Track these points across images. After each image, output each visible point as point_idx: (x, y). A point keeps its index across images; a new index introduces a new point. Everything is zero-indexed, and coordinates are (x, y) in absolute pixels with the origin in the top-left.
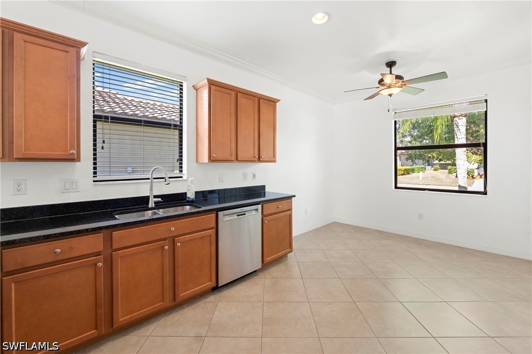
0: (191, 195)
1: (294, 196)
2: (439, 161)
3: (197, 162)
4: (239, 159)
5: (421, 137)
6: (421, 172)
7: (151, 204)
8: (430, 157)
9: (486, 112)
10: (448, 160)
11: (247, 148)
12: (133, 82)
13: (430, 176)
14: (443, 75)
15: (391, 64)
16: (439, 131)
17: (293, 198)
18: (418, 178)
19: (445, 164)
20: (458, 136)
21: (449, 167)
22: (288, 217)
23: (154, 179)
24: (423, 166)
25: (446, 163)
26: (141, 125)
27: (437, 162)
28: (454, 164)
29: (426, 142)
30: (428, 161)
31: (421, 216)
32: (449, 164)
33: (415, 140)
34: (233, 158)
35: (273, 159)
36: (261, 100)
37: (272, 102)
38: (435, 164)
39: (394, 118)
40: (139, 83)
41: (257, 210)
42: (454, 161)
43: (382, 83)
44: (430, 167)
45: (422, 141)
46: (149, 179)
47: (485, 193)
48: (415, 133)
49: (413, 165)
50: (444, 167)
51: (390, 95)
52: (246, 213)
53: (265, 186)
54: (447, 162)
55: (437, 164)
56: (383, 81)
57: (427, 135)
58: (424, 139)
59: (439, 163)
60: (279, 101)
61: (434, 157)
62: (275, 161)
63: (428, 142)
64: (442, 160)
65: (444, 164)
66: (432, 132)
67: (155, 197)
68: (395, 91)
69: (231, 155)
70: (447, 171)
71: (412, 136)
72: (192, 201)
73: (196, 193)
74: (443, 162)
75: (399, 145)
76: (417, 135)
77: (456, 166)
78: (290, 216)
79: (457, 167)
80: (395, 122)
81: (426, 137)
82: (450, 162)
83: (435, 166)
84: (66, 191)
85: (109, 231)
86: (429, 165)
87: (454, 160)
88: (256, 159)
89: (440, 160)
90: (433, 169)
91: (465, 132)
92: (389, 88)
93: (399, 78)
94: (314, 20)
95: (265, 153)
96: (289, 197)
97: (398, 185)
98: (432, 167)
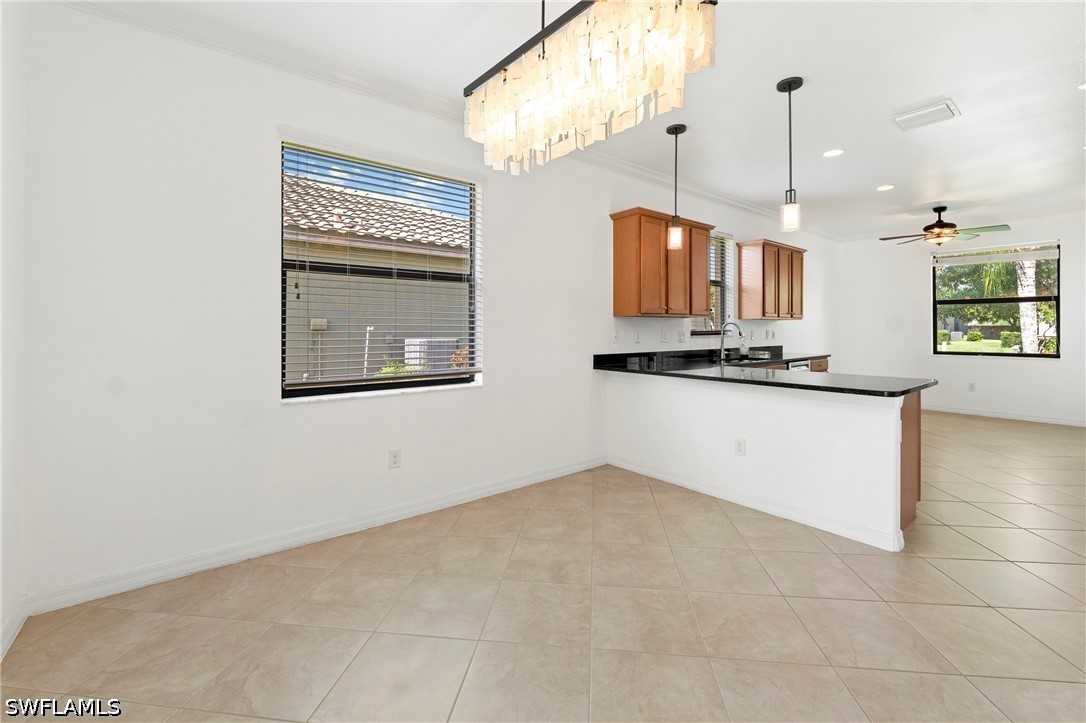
0: (745, 351)
1: (829, 356)
2: (981, 321)
3: (740, 317)
4: (780, 315)
7: (723, 356)
9: (1059, 260)
10: (1002, 318)
11: (784, 304)
14: (1006, 227)
15: (940, 210)
19: (994, 327)
20: (1023, 282)
21: (1005, 333)
25: (996, 324)
27: (975, 323)
28: (1015, 328)
29: (964, 290)
31: (972, 387)
32: (1003, 328)
35: (800, 316)
37: (800, 253)
38: (971, 327)
39: (934, 264)
41: (807, 365)
42: (1015, 321)
43: (931, 230)
44: (960, 333)
45: (956, 286)
47: (1057, 356)
50: (992, 333)
51: (939, 244)
52: (801, 367)
53: (781, 347)
54: (1001, 323)
55: (975, 326)
57: (967, 277)
58: (962, 283)
59: (979, 325)
63: (968, 288)
64: (987, 320)
65: (991, 327)
68: (944, 240)
69: (775, 312)
70: (1000, 342)
74: (989, 324)
77: (1020, 331)
79: (1023, 332)
80: (934, 268)
82: (1006, 323)
87: (1017, 319)
89: (983, 319)
90: (966, 337)
91: (1034, 277)
92: (939, 236)
93: (952, 226)
94: (879, 189)
95: (796, 309)
96: (825, 357)
97: (938, 350)
98: (965, 334)
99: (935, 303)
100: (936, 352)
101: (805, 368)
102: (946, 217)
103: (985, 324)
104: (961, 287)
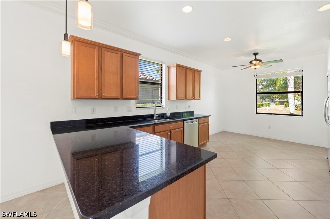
0: (168, 114)
1: (210, 116)
2: (279, 99)
3: (169, 100)
4: (187, 99)
5: (268, 86)
6: (268, 106)
7: (155, 118)
8: (274, 97)
9: (303, 76)
10: (284, 99)
11: (190, 93)
12: (148, 66)
13: (273, 108)
15: (256, 54)
16: (279, 83)
17: (210, 117)
18: (266, 109)
20: (289, 86)
21: (285, 103)
22: (208, 125)
23: (156, 107)
24: (269, 103)
26: (149, 84)
27: (277, 100)
28: (288, 102)
29: (271, 89)
30: (272, 100)
31: (269, 127)
32: (285, 101)
33: (265, 88)
34: (185, 98)
35: (199, 99)
36: (195, 72)
37: (199, 72)
38: (276, 101)
39: (256, 78)
40: (150, 67)
41: (196, 121)
42: (288, 100)
43: (252, 63)
44: (273, 103)
45: (268, 89)
46: (154, 107)
47: (302, 115)
48: (265, 83)
49: (262, 102)
50: (282, 103)
51: (255, 69)
52: (193, 122)
54: (284, 100)
55: (278, 101)
56: (252, 62)
57: (272, 85)
58: (270, 87)
59: (279, 100)
60: (202, 71)
61: (276, 97)
62: (200, 100)
63: (272, 88)
64: (281, 99)
65: (282, 101)
66: (275, 83)
67: (157, 114)
68: (257, 67)
69: (184, 97)
70: (284, 106)
71: (263, 85)
72: (169, 117)
73: (171, 113)
74: (281, 100)
75: (258, 92)
76: (266, 85)
78: (209, 125)
79: (289, 103)
80: (256, 80)
81: (271, 86)
83: (276, 103)
84: (129, 111)
85: (154, 125)
86: (272, 102)
88: (193, 99)
89: (280, 99)
90: (275, 104)
91: (293, 84)
92: (255, 65)
93: (260, 61)
94: (225, 40)
95: (196, 96)
96: (208, 116)
97: (258, 112)
98: (275, 103)
99: (257, 94)
100: (257, 113)
101: (196, 122)
102: (258, 57)
103: (280, 100)
104: (270, 88)
